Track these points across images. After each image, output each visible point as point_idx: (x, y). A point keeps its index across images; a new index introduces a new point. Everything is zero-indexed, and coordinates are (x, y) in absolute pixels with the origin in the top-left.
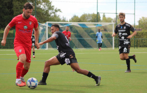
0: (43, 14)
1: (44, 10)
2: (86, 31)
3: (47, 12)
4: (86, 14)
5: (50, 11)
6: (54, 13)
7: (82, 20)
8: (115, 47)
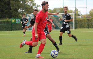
0: (29, 8)
1: (30, 6)
2: (56, 19)
3: (32, 7)
4: (56, 8)
5: (34, 7)
6: (36, 8)
7: (54, 12)
8: (75, 28)
